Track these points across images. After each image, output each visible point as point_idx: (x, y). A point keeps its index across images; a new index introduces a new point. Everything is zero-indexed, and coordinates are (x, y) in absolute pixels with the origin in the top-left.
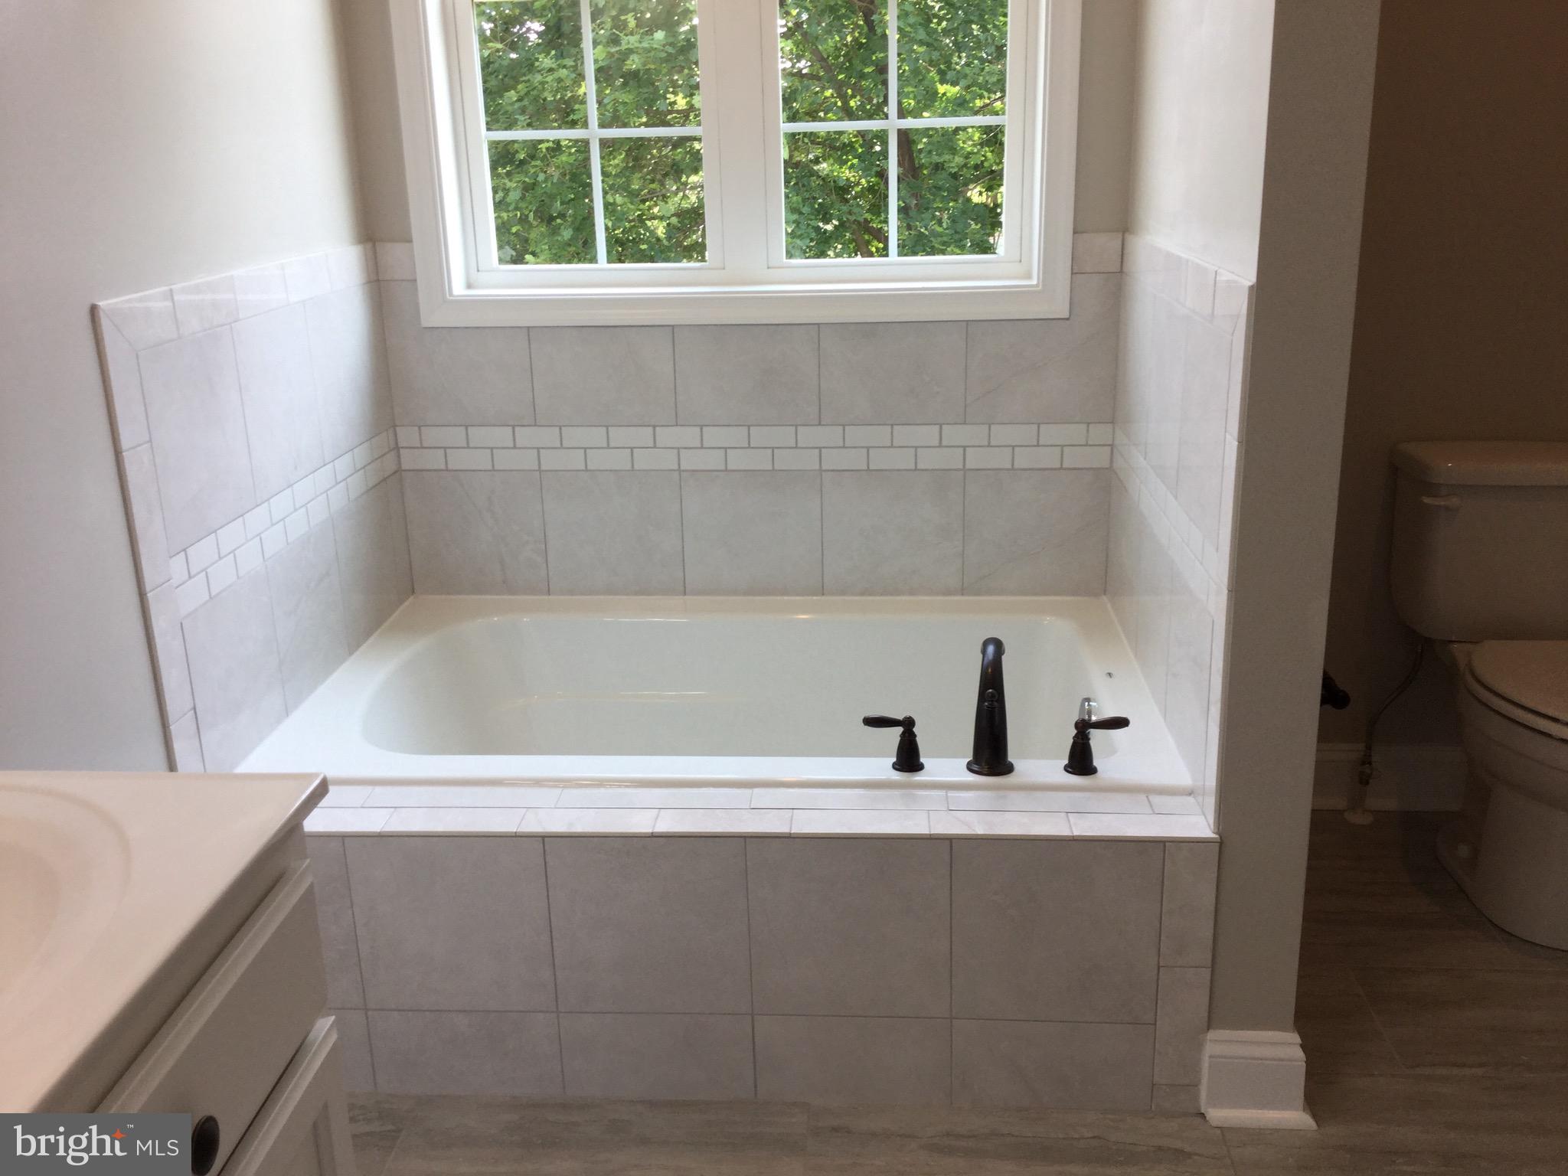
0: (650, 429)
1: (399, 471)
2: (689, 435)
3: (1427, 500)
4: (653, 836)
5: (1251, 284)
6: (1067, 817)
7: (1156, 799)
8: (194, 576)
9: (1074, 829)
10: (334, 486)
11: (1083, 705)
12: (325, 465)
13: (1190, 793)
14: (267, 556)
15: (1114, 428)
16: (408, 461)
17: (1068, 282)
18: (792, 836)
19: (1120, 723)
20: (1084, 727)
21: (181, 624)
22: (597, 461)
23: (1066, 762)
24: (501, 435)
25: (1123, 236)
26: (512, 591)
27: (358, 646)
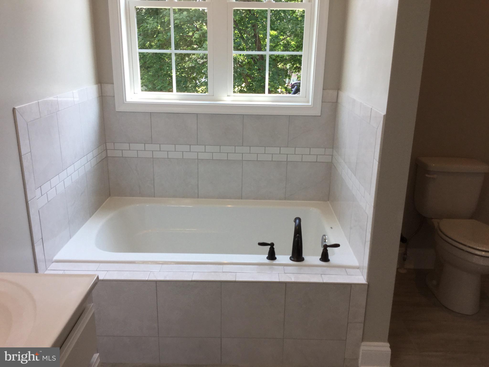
0: (189, 146)
1: (107, 157)
2: (201, 148)
3: (427, 175)
4: (192, 281)
5: (384, 114)
6: (321, 276)
7: (348, 270)
8: (43, 195)
9: (324, 281)
10: (87, 163)
11: (323, 238)
12: (84, 156)
13: (358, 268)
14: (66, 187)
15: (333, 150)
16: (110, 154)
17: (321, 104)
18: (236, 281)
19: (337, 246)
20: (326, 247)
21: (39, 211)
22: (171, 155)
23: (320, 257)
24: (140, 146)
25: (338, 91)
26: (142, 196)
27: (93, 214)
